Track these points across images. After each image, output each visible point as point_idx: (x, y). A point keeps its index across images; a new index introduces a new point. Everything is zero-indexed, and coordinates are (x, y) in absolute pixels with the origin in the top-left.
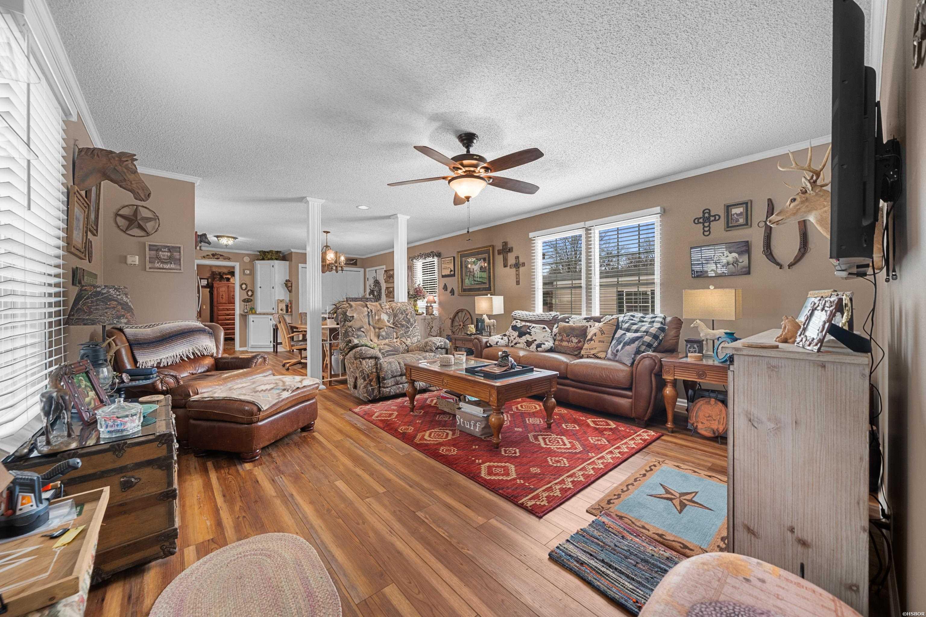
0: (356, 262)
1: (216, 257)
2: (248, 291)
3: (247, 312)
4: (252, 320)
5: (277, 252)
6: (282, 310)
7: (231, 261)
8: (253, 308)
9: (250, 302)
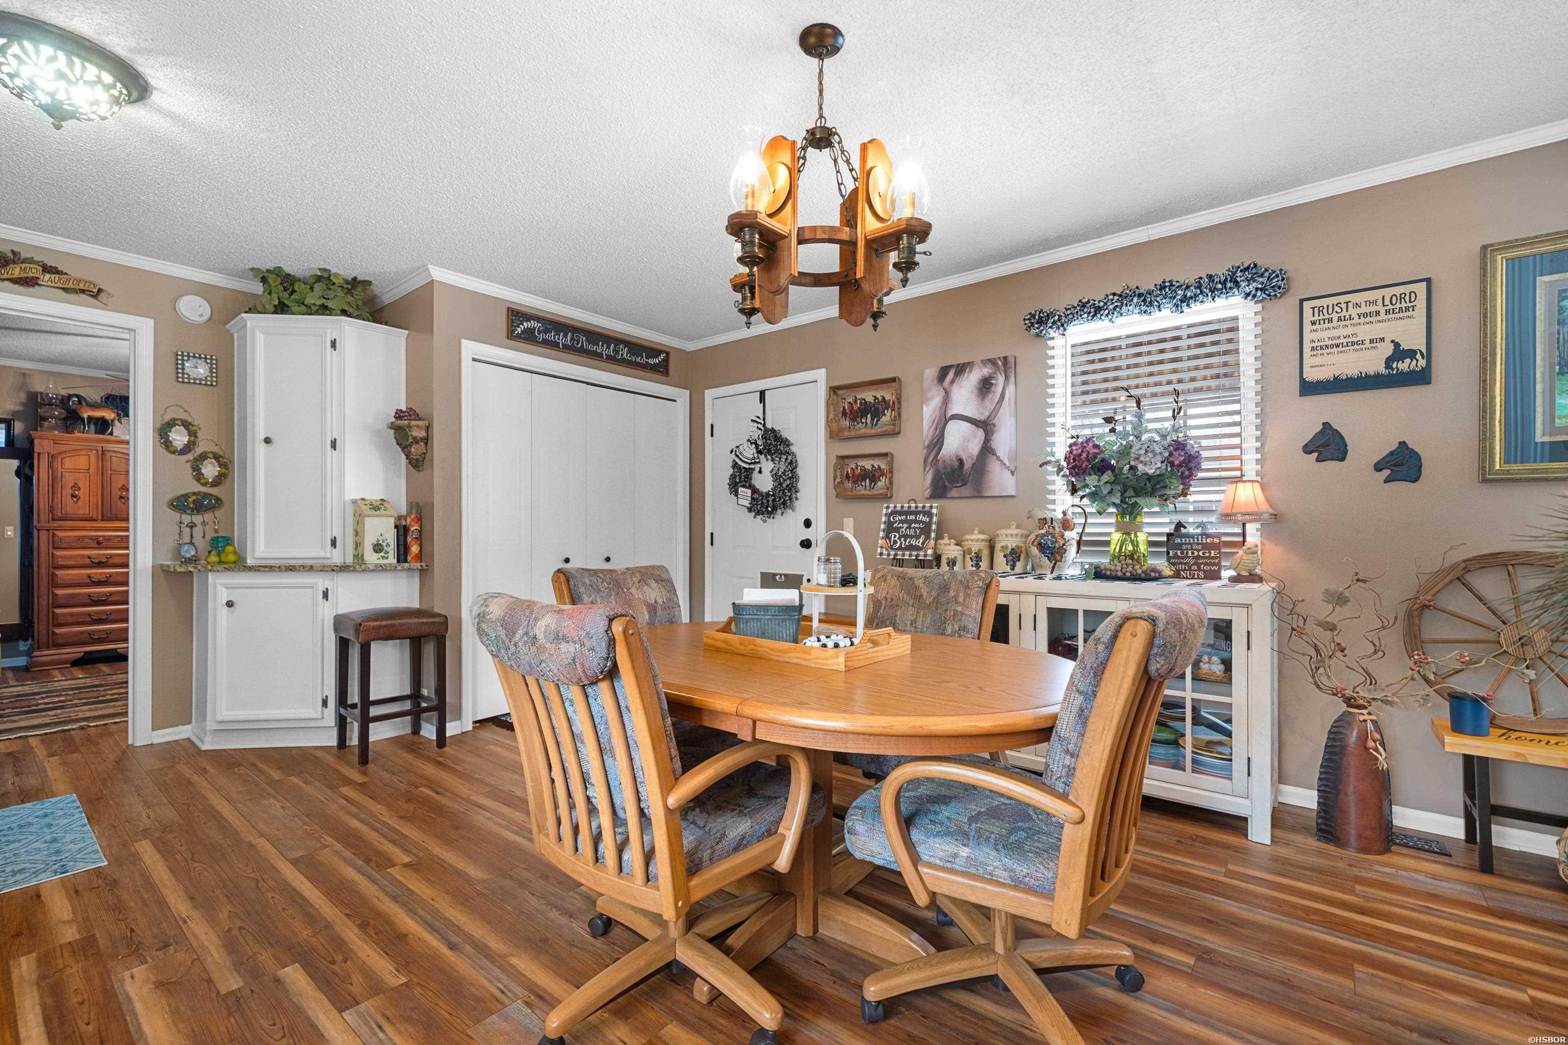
0: (666, 360)
1: (16, 272)
2: (203, 457)
3: (193, 560)
4: (223, 596)
5: (354, 284)
6: (378, 548)
7: (105, 306)
8: (228, 541)
9: (211, 508)
